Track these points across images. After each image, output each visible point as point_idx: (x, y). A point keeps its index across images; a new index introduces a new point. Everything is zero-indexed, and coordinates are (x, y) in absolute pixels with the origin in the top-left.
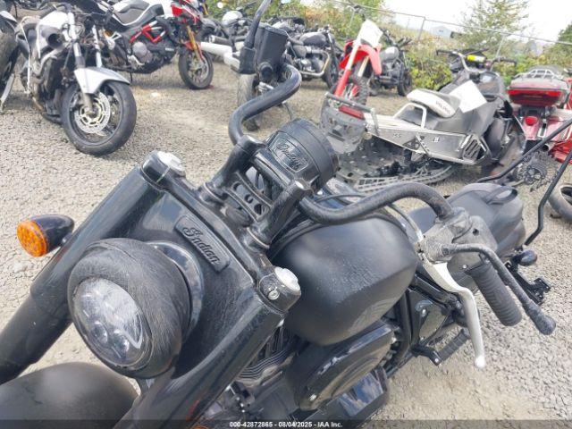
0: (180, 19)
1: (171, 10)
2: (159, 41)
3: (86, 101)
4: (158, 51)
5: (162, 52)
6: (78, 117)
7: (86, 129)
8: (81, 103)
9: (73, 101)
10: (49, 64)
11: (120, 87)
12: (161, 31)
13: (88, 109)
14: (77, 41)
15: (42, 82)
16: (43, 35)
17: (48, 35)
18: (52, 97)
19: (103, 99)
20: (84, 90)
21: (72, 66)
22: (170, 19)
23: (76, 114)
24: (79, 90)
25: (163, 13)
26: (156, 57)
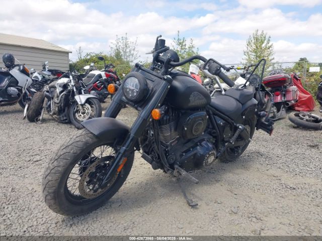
0: (109, 79)
1: (105, 75)
2: (101, 89)
3: (80, 107)
4: (101, 94)
5: (103, 94)
6: (77, 115)
7: (81, 119)
8: (78, 109)
9: (75, 108)
10: (64, 97)
11: (94, 100)
12: (102, 85)
13: (81, 111)
14: (75, 85)
15: (61, 105)
16: (60, 86)
17: (62, 85)
18: (64, 111)
19: (88, 105)
20: (80, 103)
21: (73, 95)
22: (105, 79)
23: (76, 114)
24: (77, 104)
25: (102, 77)
26: (101, 96)
